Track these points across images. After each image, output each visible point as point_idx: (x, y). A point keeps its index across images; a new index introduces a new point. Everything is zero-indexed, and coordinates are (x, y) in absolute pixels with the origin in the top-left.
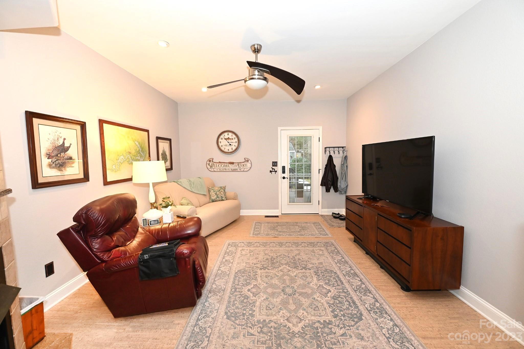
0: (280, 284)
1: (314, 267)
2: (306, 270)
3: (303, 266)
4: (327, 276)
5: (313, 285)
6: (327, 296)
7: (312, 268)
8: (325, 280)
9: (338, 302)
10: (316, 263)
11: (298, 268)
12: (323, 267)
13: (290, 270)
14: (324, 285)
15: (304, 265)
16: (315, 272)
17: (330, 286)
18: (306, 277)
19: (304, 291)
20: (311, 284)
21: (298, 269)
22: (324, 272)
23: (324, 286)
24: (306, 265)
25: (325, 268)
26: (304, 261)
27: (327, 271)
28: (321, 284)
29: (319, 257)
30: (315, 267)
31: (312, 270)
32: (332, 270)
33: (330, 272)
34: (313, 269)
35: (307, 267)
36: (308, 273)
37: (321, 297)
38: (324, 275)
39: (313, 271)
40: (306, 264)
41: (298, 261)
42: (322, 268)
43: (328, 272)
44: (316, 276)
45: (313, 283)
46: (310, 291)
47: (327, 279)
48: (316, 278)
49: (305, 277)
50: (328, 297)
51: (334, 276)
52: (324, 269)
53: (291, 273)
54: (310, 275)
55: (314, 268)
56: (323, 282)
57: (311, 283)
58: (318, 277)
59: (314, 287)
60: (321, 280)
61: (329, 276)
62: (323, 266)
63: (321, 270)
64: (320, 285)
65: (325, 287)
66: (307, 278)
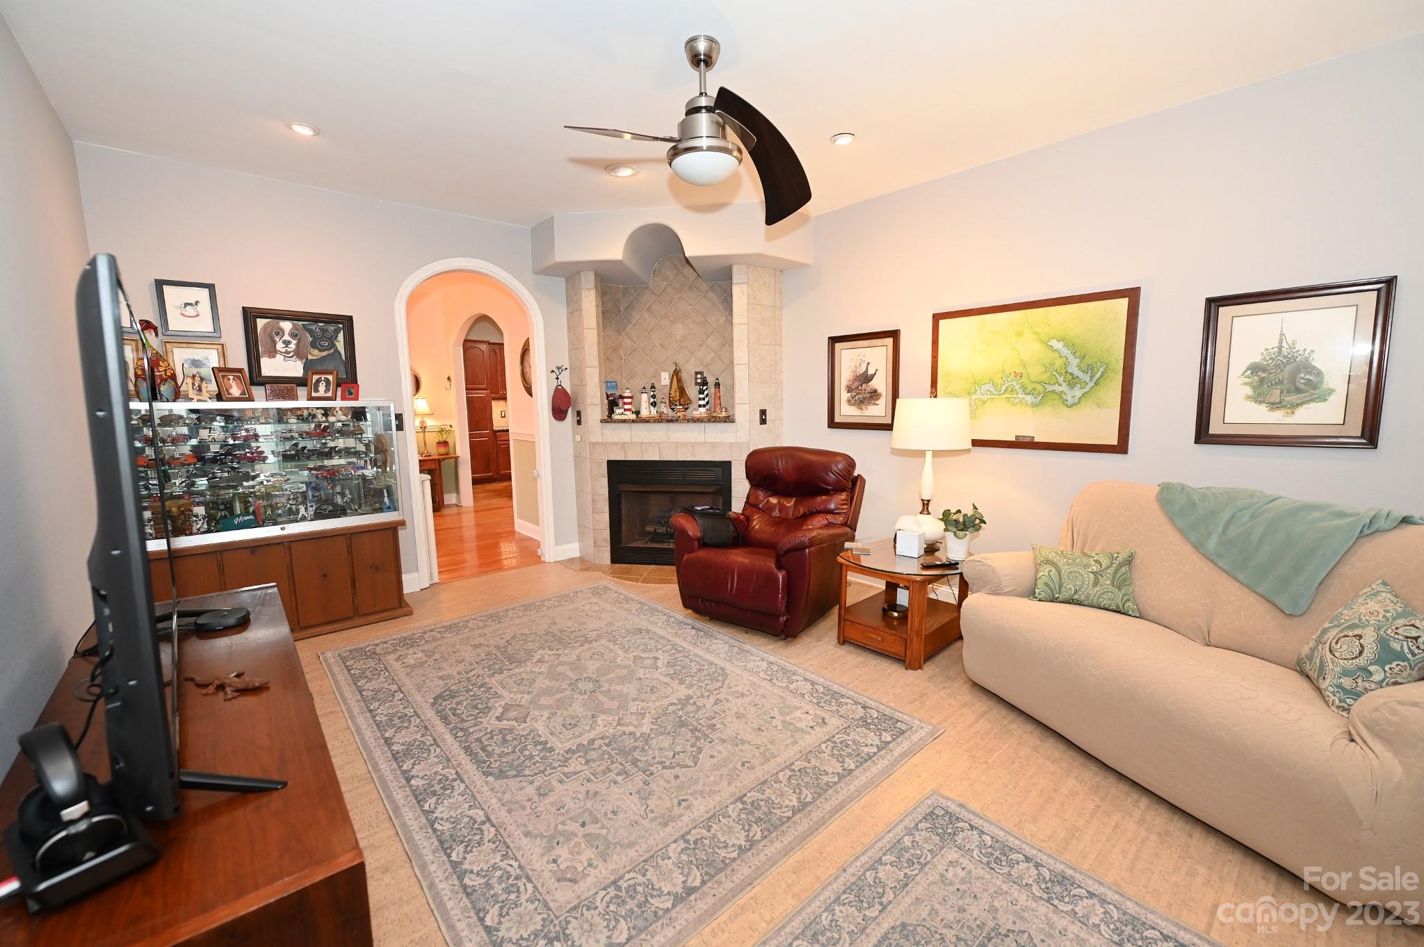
0: (612, 688)
1: (562, 766)
2: (579, 745)
3: (594, 755)
4: (514, 752)
5: (542, 716)
6: (503, 708)
7: (567, 760)
8: (514, 739)
9: (480, 706)
10: (561, 782)
11: (607, 741)
12: (531, 778)
13: (618, 724)
14: (516, 724)
15: (594, 760)
16: (551, 750)
17: (500, 731)
18: (568, 727)
19: (557, 696)
20: (546, 714)
21: (602, 738)
22: (524, 761)
23: (514, 723)
24: (587, 762)
25: (524, 776)
26: (604, 773)
27: (516, 770)
28: (523, 725)
29: (561, 819)
30: (557, 765)
31: (562, 752)
32: (500, 782)
33: (504, 769)
34: (560, 757)
35: (581, 754)
36: (568, 737)
37: (515, 701)
38: (521, 751)
39: (557, 751)
40: (594, 765)
41: (621, 764)
42: (536, 774)
43: (511, 767)
44: (542, 739)
45: (544, 718)
46: (544, 701)
47: (511, 743)
48: (540, 733)
49: (570, 724)
50: (500, 706)
51: (492, 759)
52: (527, 772)
53: (611, 718)
54: (561, 736)
55: (559, 763)
56: (518, 730)
57: (548, 718)
58: (538, 738)
59: (537, 713)
60: (527, 735)
61: (507, 754)
62: (532, 782)
63: (535, 764)
64: (525, 722)
65: (510, 723)
66: (563, 725)
